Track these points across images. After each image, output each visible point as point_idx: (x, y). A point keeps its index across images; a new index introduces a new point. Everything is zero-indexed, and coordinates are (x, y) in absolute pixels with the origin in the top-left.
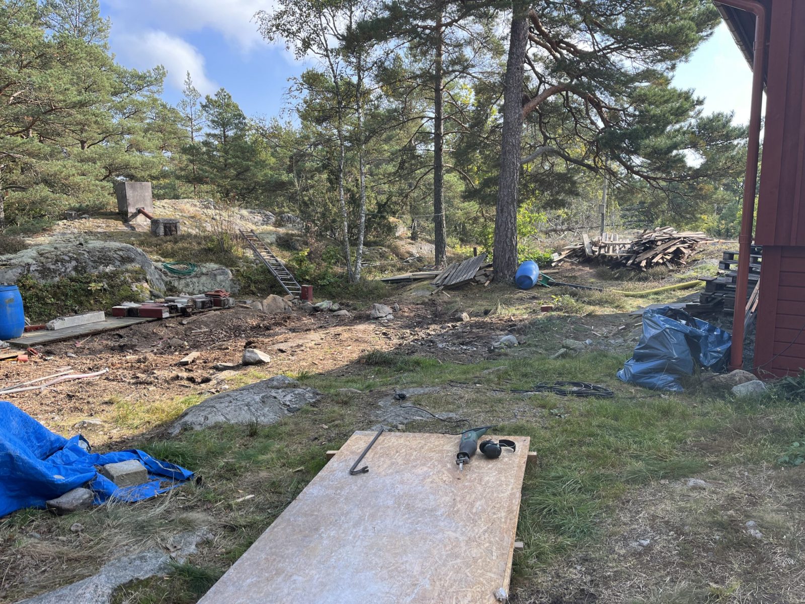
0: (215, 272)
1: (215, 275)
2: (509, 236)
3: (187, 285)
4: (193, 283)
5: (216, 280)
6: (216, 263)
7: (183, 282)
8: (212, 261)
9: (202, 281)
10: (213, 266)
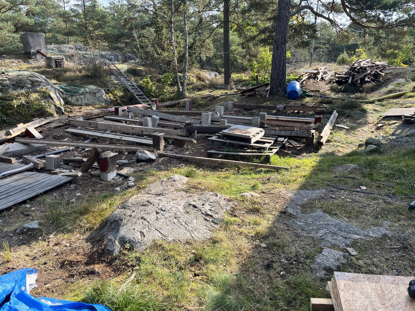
0: (95, 91)
1: (95, 93)
2: (282, 65)
3: (77, 100)
4: (81, 99)
5: (96, 96)
6: (94, 85)
7: (74, 98)
8: (92, 84)
9: (87, 97)
10: (93, 87)
